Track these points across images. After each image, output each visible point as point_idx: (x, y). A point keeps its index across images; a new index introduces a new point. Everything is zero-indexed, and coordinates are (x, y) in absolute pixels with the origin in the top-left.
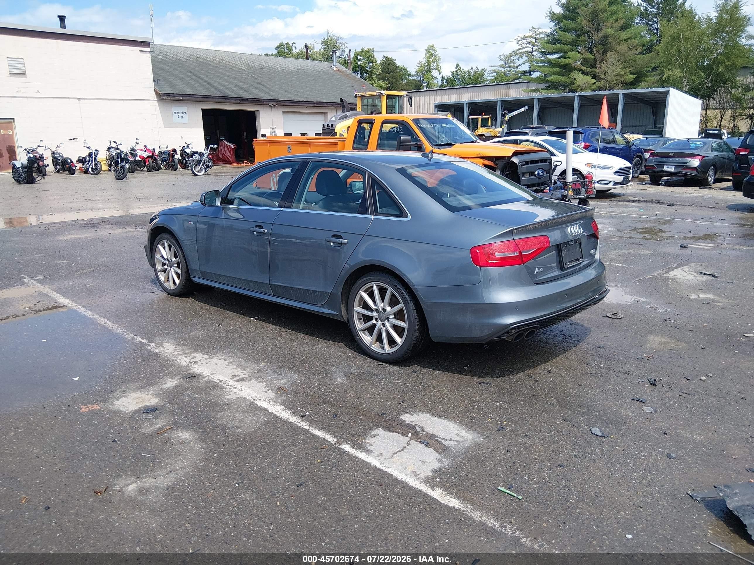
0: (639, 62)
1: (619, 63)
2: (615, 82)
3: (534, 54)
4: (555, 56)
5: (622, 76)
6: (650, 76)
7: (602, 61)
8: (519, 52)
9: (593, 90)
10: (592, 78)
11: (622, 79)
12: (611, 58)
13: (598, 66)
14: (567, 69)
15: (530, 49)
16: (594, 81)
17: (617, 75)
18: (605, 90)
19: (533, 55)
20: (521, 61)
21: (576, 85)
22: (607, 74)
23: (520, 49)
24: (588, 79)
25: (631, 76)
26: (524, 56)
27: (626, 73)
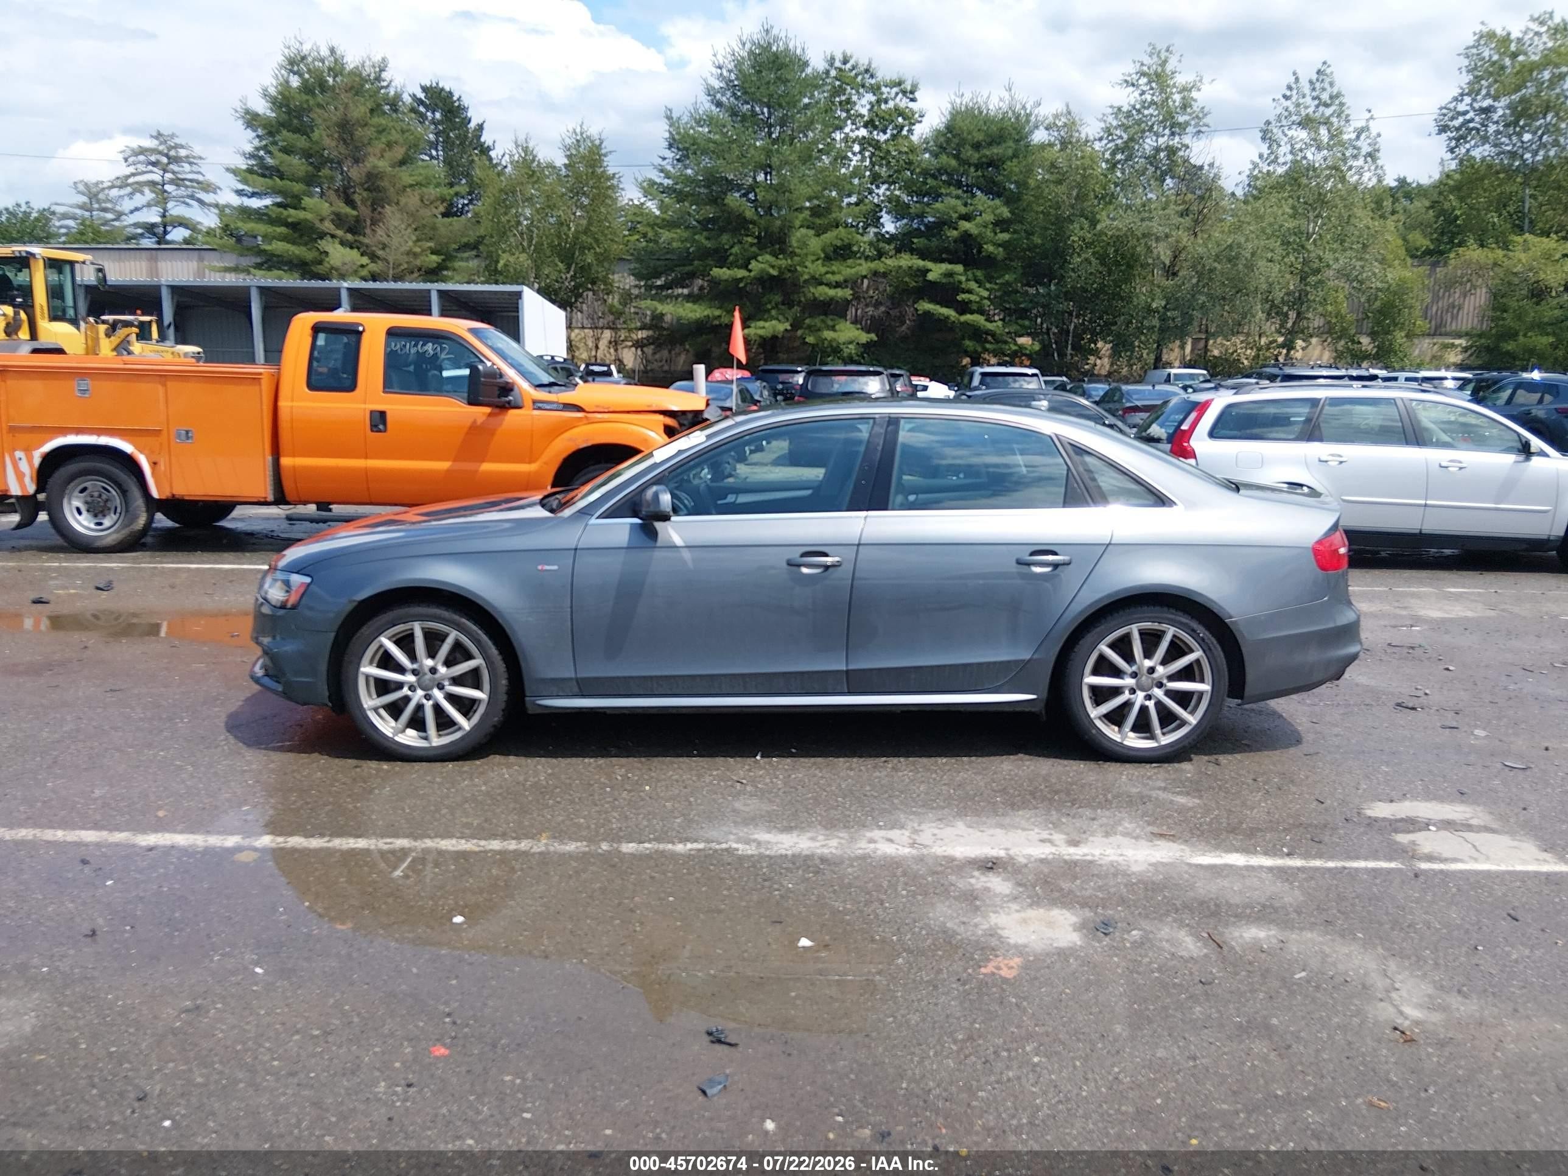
0: (443, 231)
1: (409, 230)
2: (406, 266)
3: (167, 187)
4: (268, 201)
5: (416, 255)
6: (462, 259)
7: (374, 222)
8: (131, 180)
9: (365, 279)
10: (362, 255)
11: (418, 262)
12: (392, 216)
13: (368, 231)
14: (303, 232)
15: (157, 178)
16: (365, 260)
17: (408, 253)
18: (387, 281)
19: (166, 191)
20: (139, 200)
21: (326, 265)
22: (387, 250)
23: (133, 175)
24: (353, 256)
25: (434, 257)
26: (146, 190)
27: (423, 251)
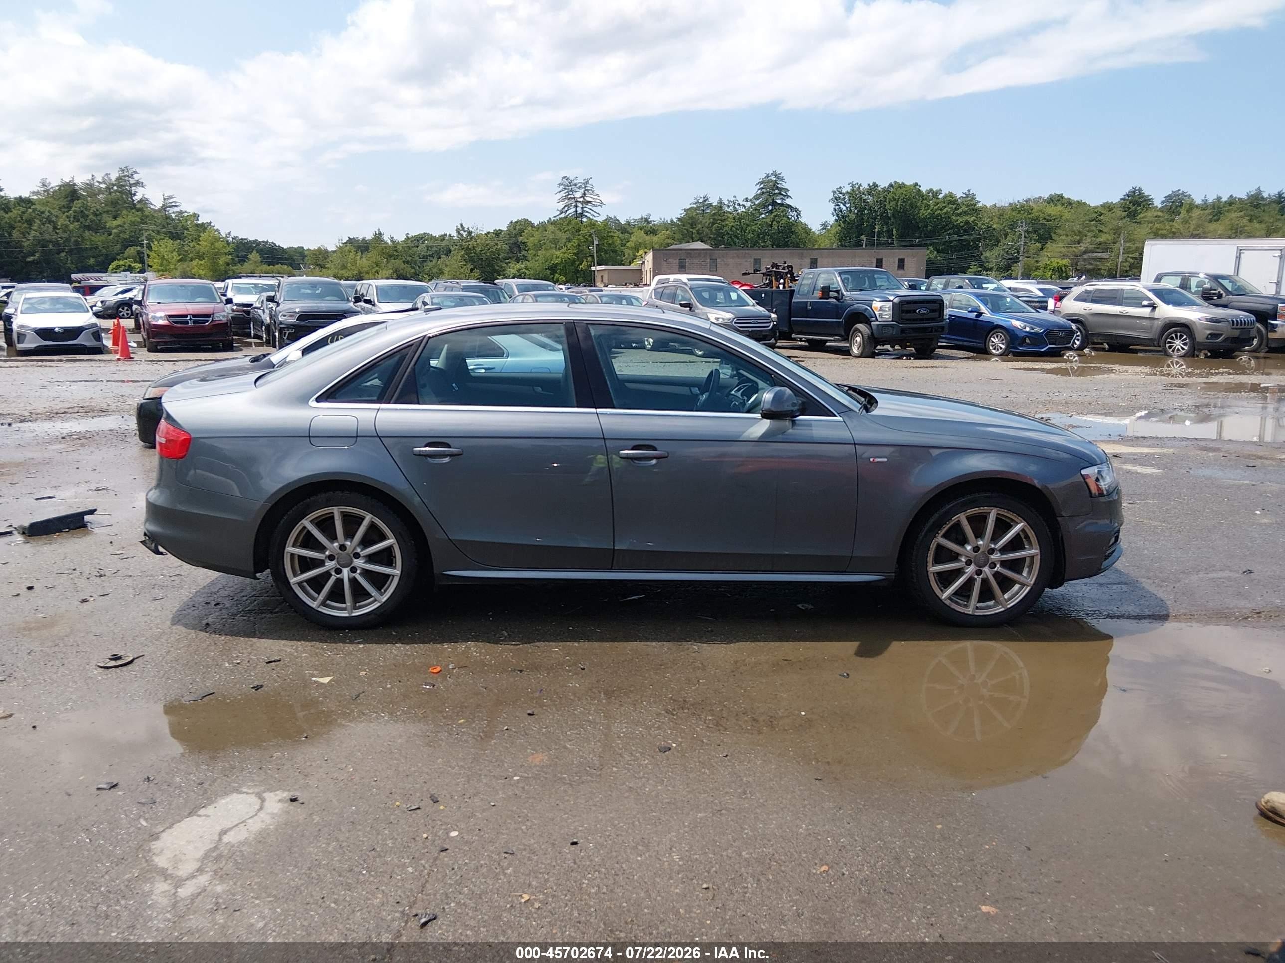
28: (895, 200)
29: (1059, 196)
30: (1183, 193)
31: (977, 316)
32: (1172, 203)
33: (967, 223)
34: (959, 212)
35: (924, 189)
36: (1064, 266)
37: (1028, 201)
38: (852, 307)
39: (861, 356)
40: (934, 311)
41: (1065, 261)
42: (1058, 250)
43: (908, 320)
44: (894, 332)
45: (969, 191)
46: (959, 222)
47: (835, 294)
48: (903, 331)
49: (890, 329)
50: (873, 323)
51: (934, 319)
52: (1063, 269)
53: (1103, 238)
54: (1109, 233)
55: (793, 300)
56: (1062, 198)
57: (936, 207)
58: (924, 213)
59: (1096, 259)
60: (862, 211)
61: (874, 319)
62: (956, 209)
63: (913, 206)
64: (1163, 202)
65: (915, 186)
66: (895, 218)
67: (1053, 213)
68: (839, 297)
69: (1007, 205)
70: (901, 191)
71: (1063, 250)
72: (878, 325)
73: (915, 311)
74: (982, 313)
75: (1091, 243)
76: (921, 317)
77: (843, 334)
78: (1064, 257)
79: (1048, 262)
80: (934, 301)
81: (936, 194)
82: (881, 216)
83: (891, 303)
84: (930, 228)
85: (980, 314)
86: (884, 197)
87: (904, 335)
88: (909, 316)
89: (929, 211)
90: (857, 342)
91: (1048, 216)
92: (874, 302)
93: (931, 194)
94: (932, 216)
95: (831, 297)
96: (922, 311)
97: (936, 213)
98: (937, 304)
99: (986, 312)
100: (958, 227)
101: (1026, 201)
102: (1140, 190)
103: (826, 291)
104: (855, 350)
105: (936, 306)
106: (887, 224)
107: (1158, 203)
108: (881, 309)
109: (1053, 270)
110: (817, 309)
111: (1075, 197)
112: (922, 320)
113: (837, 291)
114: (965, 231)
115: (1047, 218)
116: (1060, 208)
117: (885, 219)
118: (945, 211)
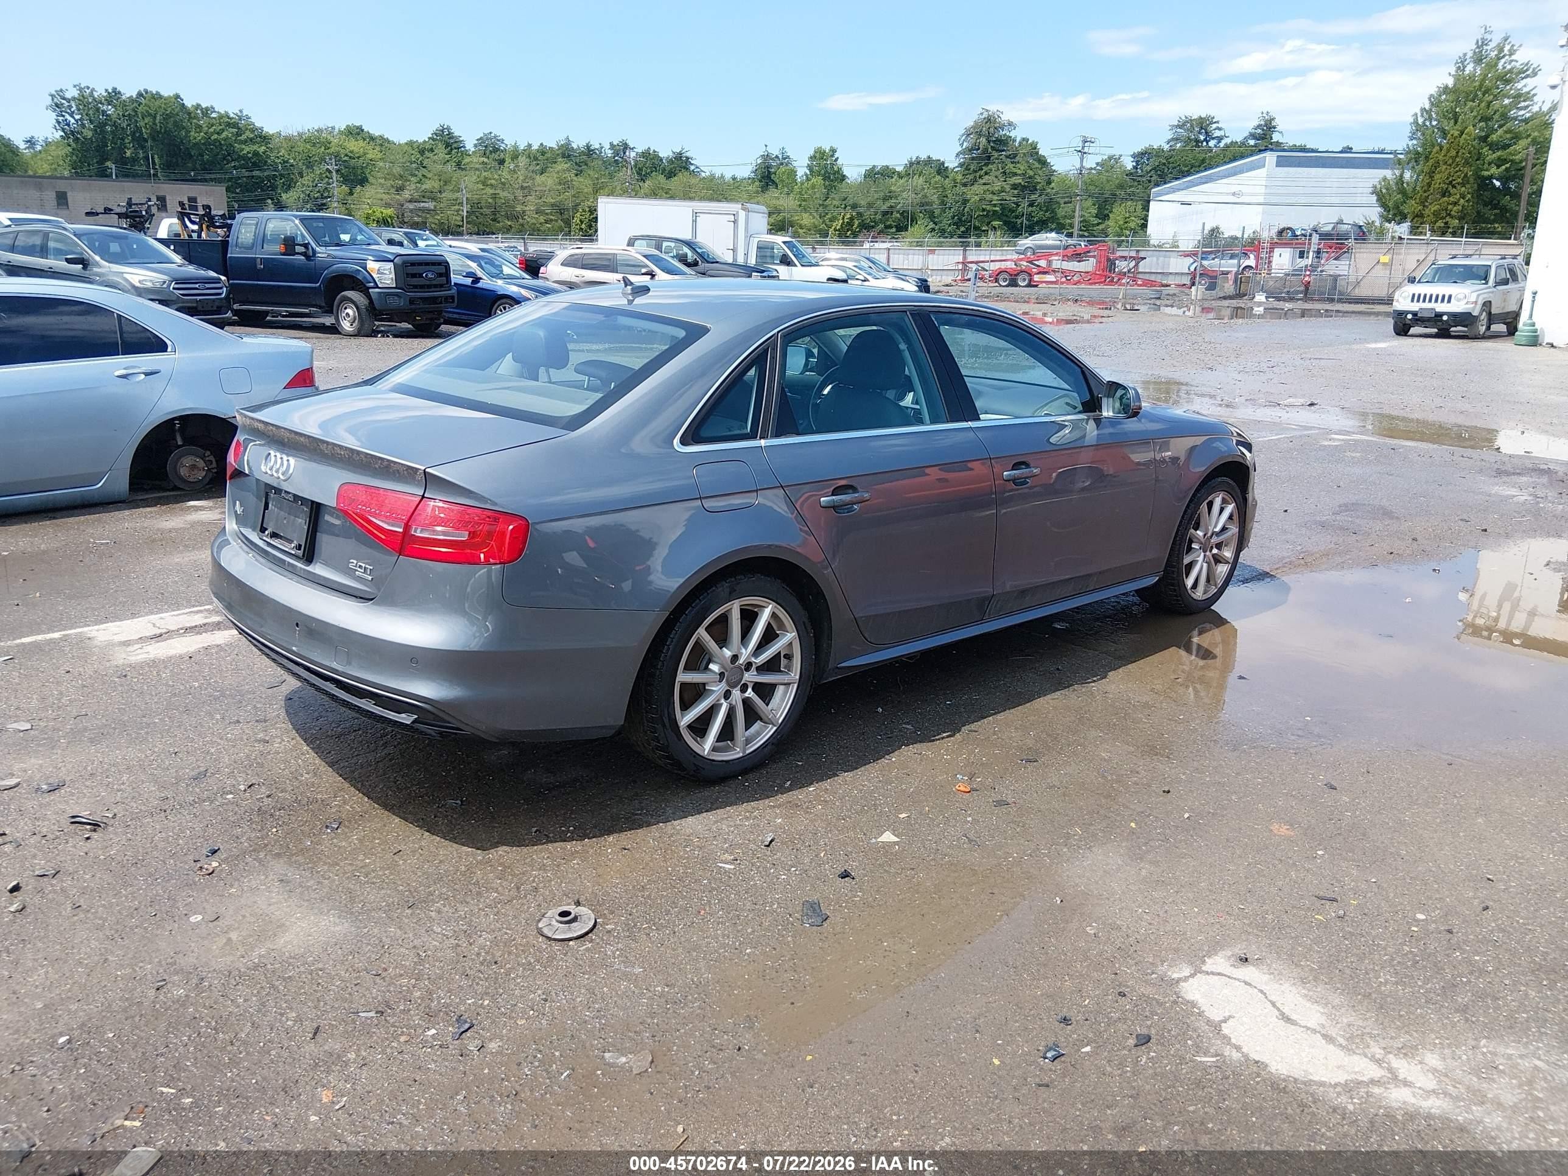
28: (150, 115)
29: (358, 128)
30: (495, 137)
31: (473, 282)
32: (486, 147)
33: (256, 154)
34: (243, 137)
35: (189, 103)
36: (390, 217)
37: (319, 131)
38: (331, 269)
39: (358, 334)
40: (440, 275)
41: (389, 212)
42: (379, 196)
43: (415, 287)
44: (400, 303)
45: (241, 111)
46: (245, 152)
47: (302, 249)
48: (412, 301)
49: (396, 298)
50: (370, 290)
51: (441, 286)
52: (389, 220)
53: (428, 185)
54: (433, 179)
55: (229, 255)
56: (363, 130)
57: (212, 130)
58: (197, 137)
59: (423, 210)
60: (101, 126)
61: (372, 284)
62: (238, 135)
63: (178, 125)
64: (475, 146)
65: (176, 99)
66: (154, 139)
67: (356, 149)
68: (310, 256)
69: (296, 134)
70: (157, 103)
71: (385, 197)
72: (380, 293)
73: (421, 275)
74: (481, 278)
75: (417, 190)
76: (428, 283)
77: (324, 304)
78: (388, 205)
79: (370, 212)
80: (440, 264)
81: (206, 112)
82: (133, 134)
83: (391, 265)
84: (206, 157)
85: (477, 280)
86: (133, 110)
87: (413, 306)
88: (415, 281)
89: (202, 134)
90: (348, 314)
91: (351, 152)
92: (368, 262)
93: (199, 112)
94: (208, 142)
95: (298, 253)
96: (430, 275)
97: (212, 138)
98: (441, 267)
99: (484, 277)
100: (244, 158)
101: (317, 131)
102: (448, 128)
103: (290, 243)
104: (346, 325)
105: (442, 269)
106: (143, 147)
107: (470, 146)
108: (379, 272)
109: (378, 221)
110: (273, 269)
111: (375, 132)
112: (429, 286)
113: (306, 246)
114: (254, 164)
115: (350, 154)
116: (361, 143)
117: (139, 141)
118: (224, 135)
